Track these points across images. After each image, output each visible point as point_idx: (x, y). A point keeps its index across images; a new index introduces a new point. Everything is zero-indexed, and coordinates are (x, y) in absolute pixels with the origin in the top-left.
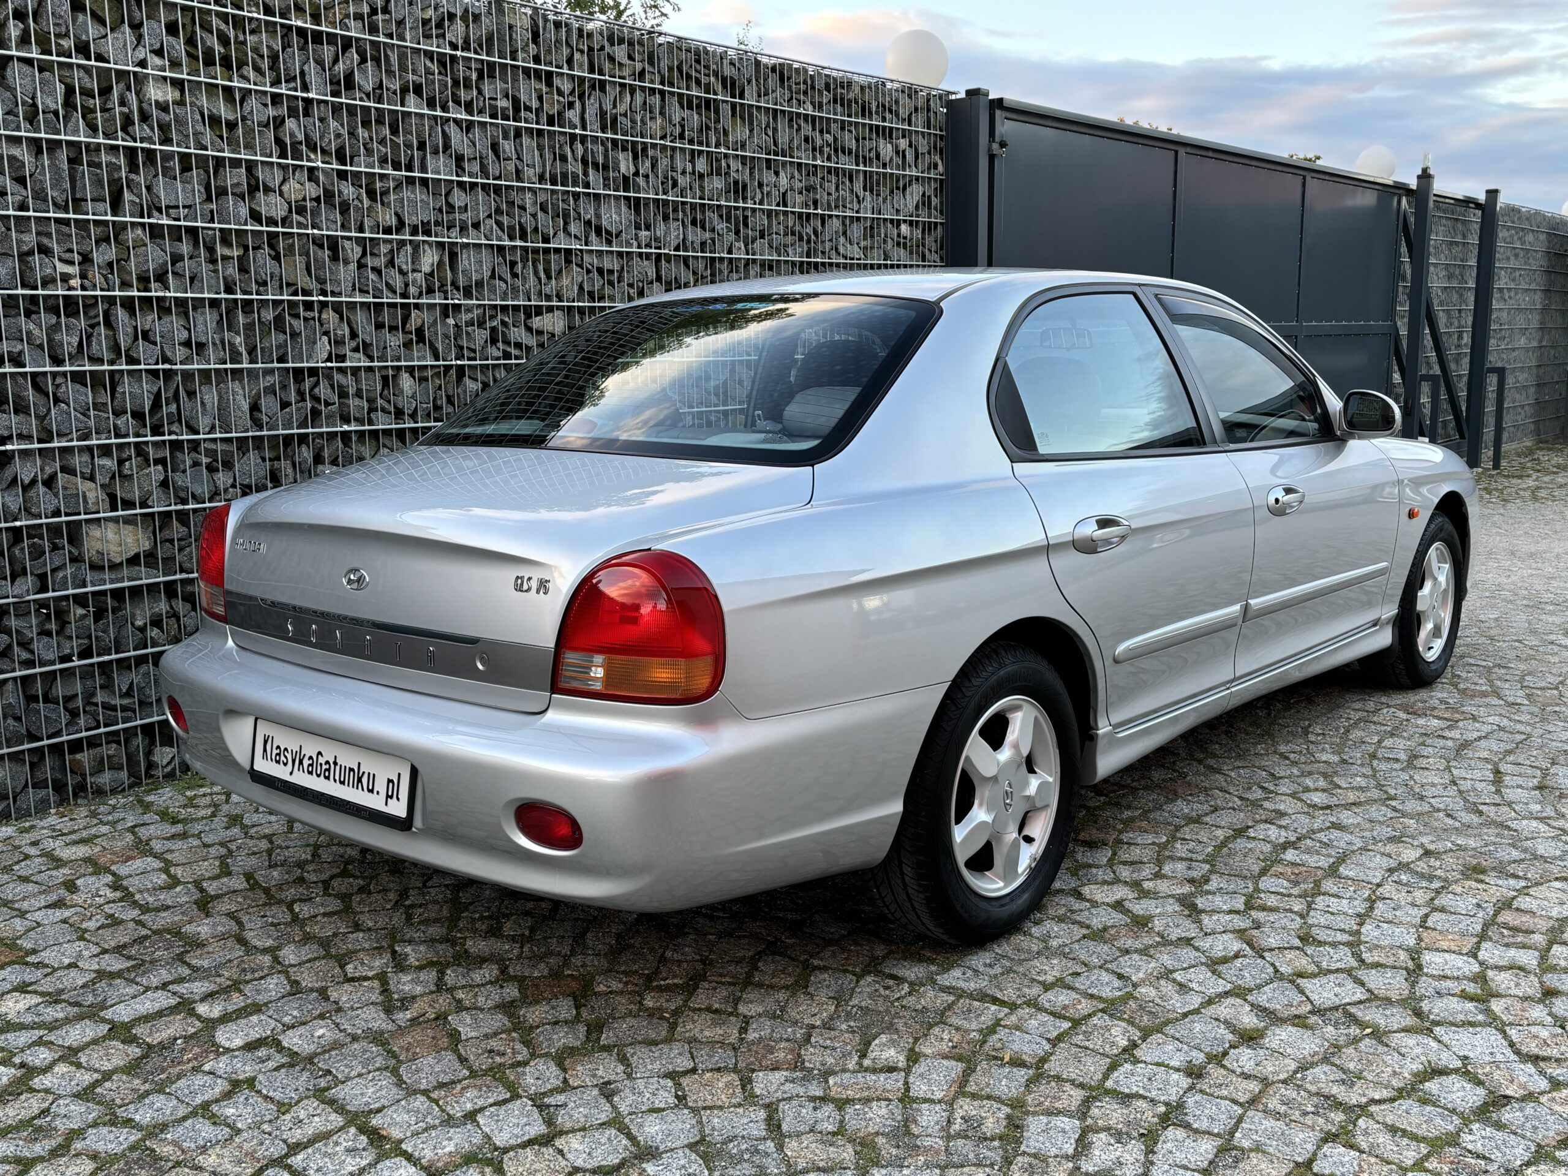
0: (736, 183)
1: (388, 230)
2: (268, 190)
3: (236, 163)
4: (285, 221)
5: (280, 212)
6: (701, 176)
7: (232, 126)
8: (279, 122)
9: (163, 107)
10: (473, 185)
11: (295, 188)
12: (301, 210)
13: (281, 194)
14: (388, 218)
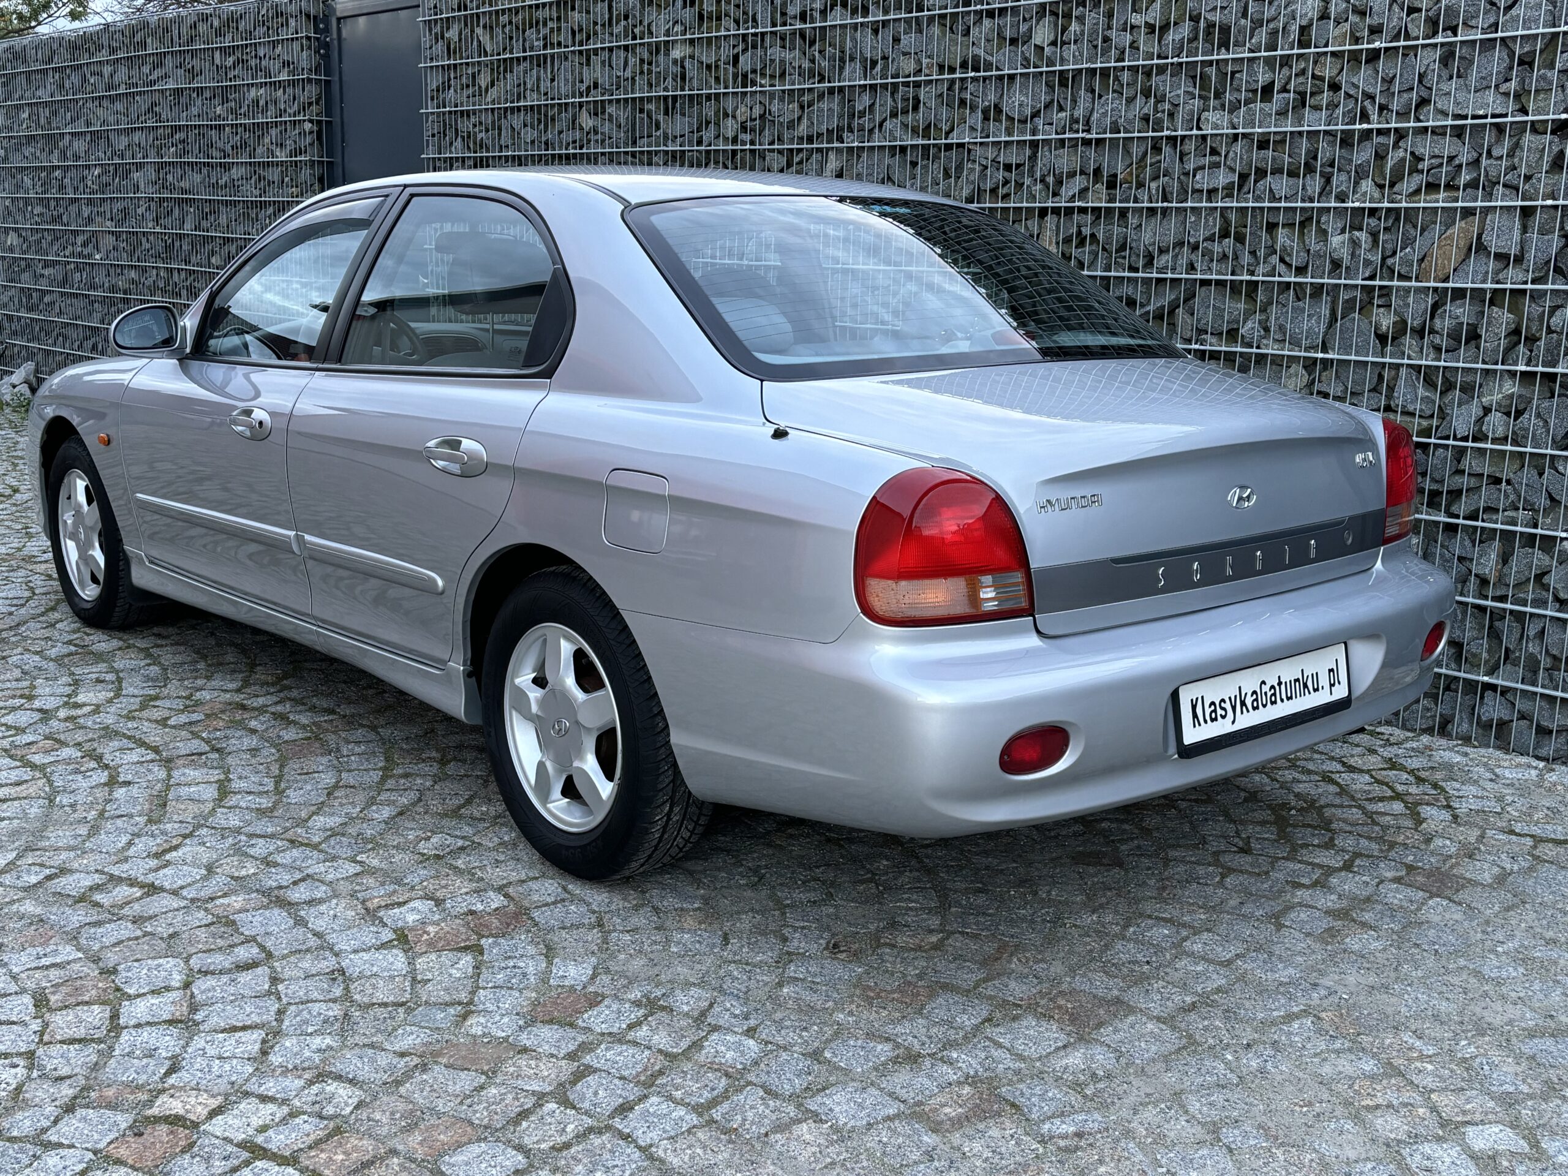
0: (1211, 26)
1: (801, 140)
2: (726, 115)
3: (709, 97)
4: (735, 140)
5: (730, 134)
6: (1151, 28)
7: (709, 67)
8: (736, 58)
9: (675, 62)
10: (873, 87)
11: (742, 113)
12: (744, 129)
13: (734, 117)
14: (803, 129)
